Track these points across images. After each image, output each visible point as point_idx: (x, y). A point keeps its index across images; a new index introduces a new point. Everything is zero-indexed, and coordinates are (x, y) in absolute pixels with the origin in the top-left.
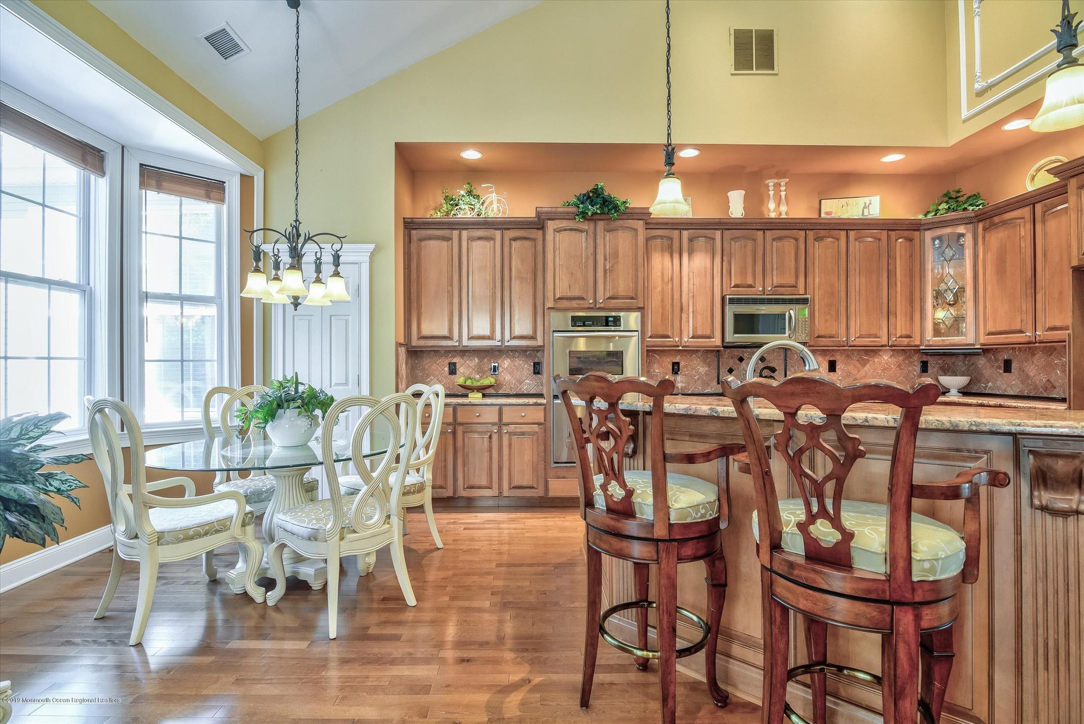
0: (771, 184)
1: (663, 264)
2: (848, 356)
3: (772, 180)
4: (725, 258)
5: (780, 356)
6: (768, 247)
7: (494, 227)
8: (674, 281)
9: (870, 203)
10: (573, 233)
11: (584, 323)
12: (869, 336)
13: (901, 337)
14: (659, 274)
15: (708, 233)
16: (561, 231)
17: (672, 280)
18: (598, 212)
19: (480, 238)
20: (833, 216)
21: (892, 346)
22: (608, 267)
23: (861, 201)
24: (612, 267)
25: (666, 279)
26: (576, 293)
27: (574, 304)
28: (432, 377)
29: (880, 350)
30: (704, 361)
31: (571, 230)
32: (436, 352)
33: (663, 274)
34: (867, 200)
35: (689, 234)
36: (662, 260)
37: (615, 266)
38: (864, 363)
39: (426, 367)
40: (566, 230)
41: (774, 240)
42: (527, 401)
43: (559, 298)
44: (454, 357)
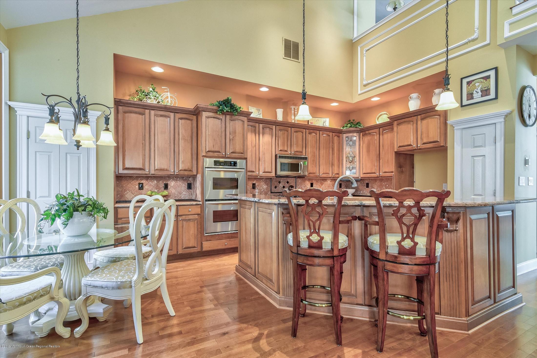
0: (293, 108)
1: (252, 138)
2: (317, 181)
3: (293, 106)
4: (276, 138)
5: (294, 181)
6: (292, 135)
7: (169, 111)
8: (257, 146)
9: (326, 121)
10: (215, 119)
11: (220, 164)
12: (326, 174)
13: (336, 174)
14: (250, 143)
15: (270, 126)
16: (209, 118)
17: (255, 146)
18: (229, 111)
19: (161, 116)
20: (313, 124)
21: (333, 177)
22: (231, 138)
23: (323, 120)
24: (233, 138)
25: (253, 145)
26: (217, 149)
27: (216, 154)
28: (128, 191)
29: (327, 179)
30: (265, 183)
31: (214, 118)
32: (130, 177)
33: (252, 143)
34: (325, 119)
35: (263, 126)
36: (252, 136)
37: (235, 137)
38: (322, 184)
39: (124, 186)
40: (211, 117)
41: (295, 132)
42: (192, 203)
43: (208, 151)
44: (142, 180)
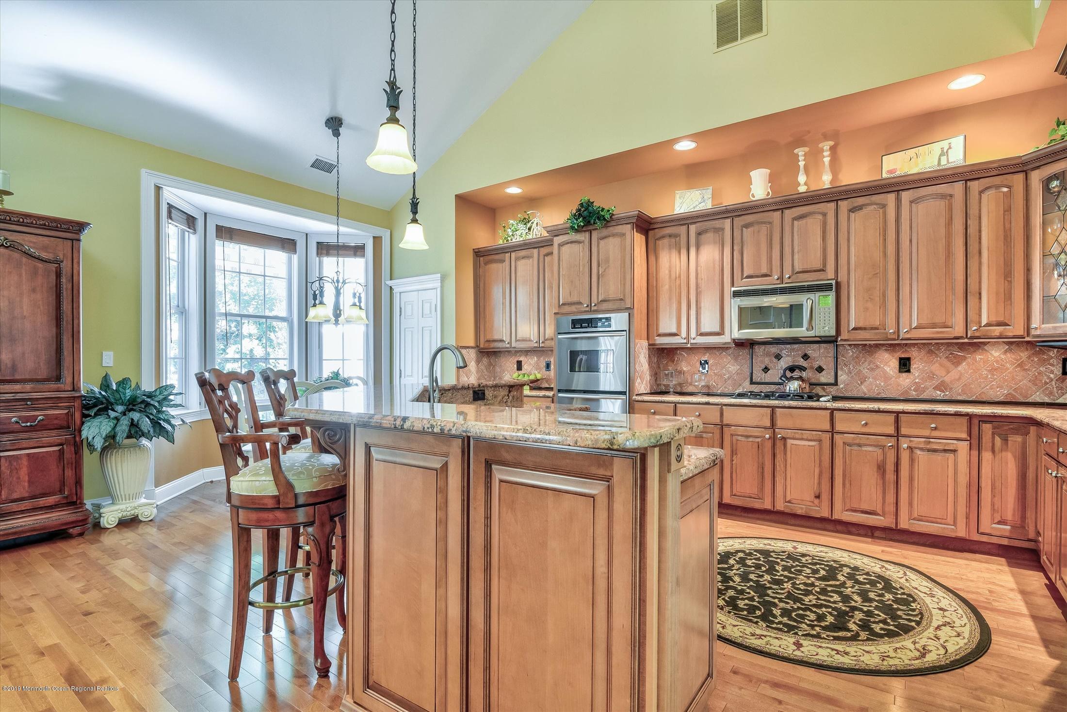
0: (802, 153)
1: (670, 262)
2: (930, 352)
3: (802, 149)
4: (735, 248)
6: (787, 228)
7: (532, 247)
8: (682, 277)
9: (950, 148)
10: (573, 245)
11: (581, 325)
12: (934, 326)
13: (988, 325)
14: (667, 272)
15: (717, 224)
16: (564, 245)
17: (680, 277)
18: (582, 224)
19: (523, 258)
20: (898, 173)
21: (972, 338)
22: (600, 273)
23: (936, 148)
24: (604, 271)
25: (673, 276)
26: (575, 299)
27: (573, 308)
28: (506, 372)
30: (736, 358)
31: (572, 242)
32: (509, 352)
33: (670, 271)
34: (945, 144)
35: (697, 228)
36: (670, 257)
37: (607, 270)
38: (957, 361)
39: (503, 364)
40: (568, 243)
41: (794, 219)
43: (563, 304)
44: (520, 356)
